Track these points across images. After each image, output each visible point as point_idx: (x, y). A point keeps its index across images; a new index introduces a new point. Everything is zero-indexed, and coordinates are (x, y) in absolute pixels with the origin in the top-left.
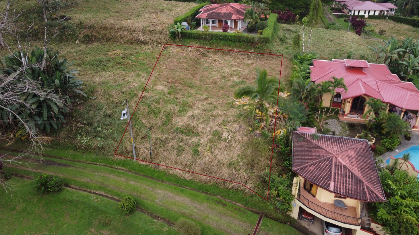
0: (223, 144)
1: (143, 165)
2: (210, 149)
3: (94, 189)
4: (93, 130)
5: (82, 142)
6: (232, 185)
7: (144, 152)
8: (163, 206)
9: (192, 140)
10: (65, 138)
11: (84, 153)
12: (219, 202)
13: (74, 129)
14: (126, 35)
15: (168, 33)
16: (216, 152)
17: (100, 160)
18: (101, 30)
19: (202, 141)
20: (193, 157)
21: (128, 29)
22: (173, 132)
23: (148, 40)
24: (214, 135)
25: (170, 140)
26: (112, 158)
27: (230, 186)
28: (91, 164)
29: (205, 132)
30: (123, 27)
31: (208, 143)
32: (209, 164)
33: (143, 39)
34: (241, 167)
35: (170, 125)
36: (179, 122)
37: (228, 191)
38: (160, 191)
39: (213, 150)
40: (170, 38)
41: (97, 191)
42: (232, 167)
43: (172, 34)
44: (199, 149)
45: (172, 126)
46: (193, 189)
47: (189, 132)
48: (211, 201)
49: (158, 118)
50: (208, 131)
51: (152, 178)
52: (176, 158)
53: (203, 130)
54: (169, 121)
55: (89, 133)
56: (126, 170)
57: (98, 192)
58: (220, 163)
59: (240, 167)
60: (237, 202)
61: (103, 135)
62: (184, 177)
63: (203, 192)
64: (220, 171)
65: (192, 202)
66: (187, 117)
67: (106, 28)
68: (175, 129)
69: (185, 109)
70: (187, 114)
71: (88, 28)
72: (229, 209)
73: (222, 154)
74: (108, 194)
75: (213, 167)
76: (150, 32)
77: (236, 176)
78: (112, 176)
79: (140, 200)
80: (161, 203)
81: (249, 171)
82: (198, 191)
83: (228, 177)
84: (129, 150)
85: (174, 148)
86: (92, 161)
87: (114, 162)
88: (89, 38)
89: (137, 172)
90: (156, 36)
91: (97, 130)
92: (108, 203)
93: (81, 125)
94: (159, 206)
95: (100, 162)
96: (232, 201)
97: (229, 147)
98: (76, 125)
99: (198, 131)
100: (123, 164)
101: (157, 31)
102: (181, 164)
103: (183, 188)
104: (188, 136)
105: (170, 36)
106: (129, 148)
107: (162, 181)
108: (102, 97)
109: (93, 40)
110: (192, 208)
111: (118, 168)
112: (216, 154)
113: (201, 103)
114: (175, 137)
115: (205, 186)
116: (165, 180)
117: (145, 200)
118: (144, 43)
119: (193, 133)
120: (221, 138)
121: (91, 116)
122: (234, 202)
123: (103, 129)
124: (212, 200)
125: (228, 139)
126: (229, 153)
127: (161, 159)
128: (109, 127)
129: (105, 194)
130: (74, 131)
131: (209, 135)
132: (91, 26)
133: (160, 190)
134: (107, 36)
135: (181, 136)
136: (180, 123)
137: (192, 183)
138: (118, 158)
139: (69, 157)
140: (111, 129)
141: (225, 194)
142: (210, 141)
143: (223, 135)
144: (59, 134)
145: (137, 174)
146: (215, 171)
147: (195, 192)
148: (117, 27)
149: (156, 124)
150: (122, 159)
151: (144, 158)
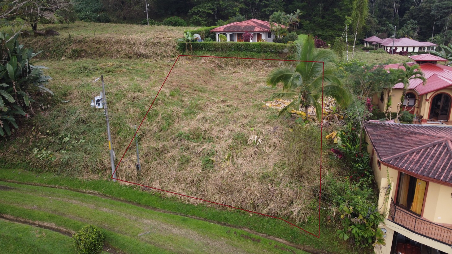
0: (250, 151)
1: (126, 186)
2: (231, 157)
3: (41, 220)
4: (57, 141)
5: (39, 156)
6: (267, 209)
7: (129, 167)
8: (150, 242)
9: (203, 147)
10: (15, 153)
11: (40, 172)
12: (246, 237)
13: (31, 141)
14: (124, 48)
15: (176, 44)
16: (240, 161)
17: (61, 182)
18: (94, 43)
19: (218, 147)
20: (203, 170)
21: (127, 42)
22: (174, 138)
23: (151, 54)
24: (235, 139)
25: (169, 148)
26: (80, 178)
27: (264, 211)
28: (47, 187)
29: (222, 135)
30: (121, 40)
31: (227, 150)
32: (229, 179)
33: (144, 52)
34: (281, 180)
35: (170, 130)
36: (183, 127)
37: (262, 220)
38: (148, 221)
39: (235, 160)
40: (178, 50)
41: (43, 223)
42: (267, 181)
43: (181, 46)
44: (213, 159)
45: (173, 132)
46: (203, 219)
47: (198, 138)
48: (233, 235)
49: (153, 123)
50: (226, 135)
51: (138, 204)
52: (176, 174)
53: (219, 134)
54: (169, 125)
55: (51, 145)
56: (99, 194)
57: (45, 224)
58: (246, 177)
59: (279, 180)
60: (278, 237)
61: (71, 147)
62: (188, 201)
63: (219, 223)
64: (248, 188)
65: (201, 236)
66: (196, 120)
67: (100, 41)
68: (177, 134)
69: (193, 112)
70: (195, 117)
71: (79, 42)
72: (265, 246)
73: (250, 163)
74: (61, 226)
75: (236, 184)
76: (154, 45)
77: (274, 193)
78: (74, 201)
79: (112, 234)
80: (147, 238)
81: (296, 184)
82: (211, 222)
83: (260, 196)
84: (107, 165)
85: (174, 160)
86: (48, 184)
87: (81, 183)
88: (78, 53)
89: (115, 196)
90: (160, 49)
91: (63, 141)
92: (58, 239)
93: (42, 136)
94: (143, 242)
95: (61, 185)
96: (269, 235)
97: (259, 154)
98: (35, 136)
99: (213, 136)
100: (95, 186)
101: (163, 43)
102: (185, 181)
103: (186, 218)
104: (197, 143)
105: (178, 49)
106: (106, 162)
107: (154, 208)
108: (77, 100)
109: (82, 55)
110: (201, 245)
111: (87, 191)
112: (239, 165)
113: (216, 105)
114: (177, 144)
115: (223, 214)
116: (158, 206)
117: (120, 234)
118: (145, 56)
119: (205, 139)
120: (247, 142)
121: (59, 123)
122: (271, 237)
123: (72, 139)
124: (235, 233)
125: (258, 143)
126: (260, 162)
127: (154, 176)
128: (81, 136)
129: (56, 227)
130: (31, 144)
131: (229, 140)
132: (81, 41)
133: (149, 219)
134: (101, 50)
135: (186, 142)
136: (185, 128)
137: (202, 210)
138: (89, 178)
139: (16, 178)
140: (84, 138)
141: (256, 225)
142: (231, 147)
143: (250, 139)
144: (8, 147)
145: (115, 199)
146: (238, 188)
147: (207, 223)
148: (113, 40)
149: (150, 130)
150: (94, 180)
151: (129, 177)
